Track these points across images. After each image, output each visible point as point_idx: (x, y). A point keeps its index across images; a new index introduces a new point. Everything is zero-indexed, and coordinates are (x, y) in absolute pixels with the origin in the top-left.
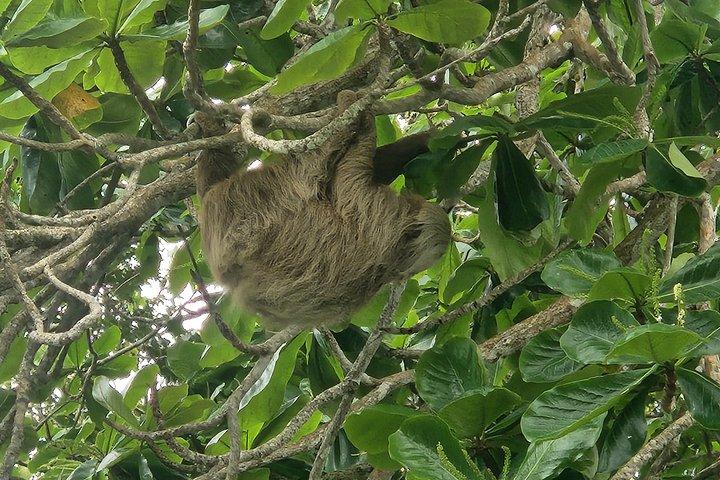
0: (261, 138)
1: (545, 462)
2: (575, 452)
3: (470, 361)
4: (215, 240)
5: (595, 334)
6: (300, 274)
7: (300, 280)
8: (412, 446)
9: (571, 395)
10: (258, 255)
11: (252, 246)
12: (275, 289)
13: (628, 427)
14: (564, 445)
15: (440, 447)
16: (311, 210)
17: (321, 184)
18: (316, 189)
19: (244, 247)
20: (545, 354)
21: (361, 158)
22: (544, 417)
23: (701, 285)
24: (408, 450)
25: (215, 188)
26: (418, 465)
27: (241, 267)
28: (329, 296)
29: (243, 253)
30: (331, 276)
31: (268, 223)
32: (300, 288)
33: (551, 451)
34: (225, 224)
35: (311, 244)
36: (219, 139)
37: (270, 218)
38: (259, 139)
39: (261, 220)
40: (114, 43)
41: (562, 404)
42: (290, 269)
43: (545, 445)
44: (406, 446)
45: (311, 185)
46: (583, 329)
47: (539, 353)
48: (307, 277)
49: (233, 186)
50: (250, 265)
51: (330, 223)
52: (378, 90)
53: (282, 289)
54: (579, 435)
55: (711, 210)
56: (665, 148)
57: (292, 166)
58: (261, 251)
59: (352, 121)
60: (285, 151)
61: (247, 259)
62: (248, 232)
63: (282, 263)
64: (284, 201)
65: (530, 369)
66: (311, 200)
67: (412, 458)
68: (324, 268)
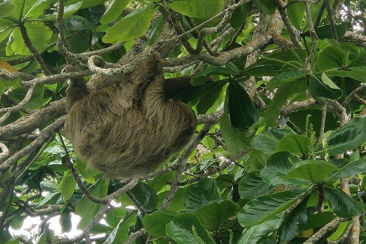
0: (99, 68)
1: (252, 238)
2: (268, 232)
3: (212, 191)
4: (77, 132)
5: (280, 170)
6: (123, 151)
7: (124, 154)
8: (179, 230)
9: (266, 202)
10: (101, 141)
11: (97, 136)
12: (111, 159)
13: (297, 218)
14: (262, 228)
15: (193, 228)
16: (129, 116)
17: (134, 101)
18: (131, 103)
19: (94, 137)
20: (253, 184)
21: (158, 88)
22: (251, 214)
23: (339, 145)
24: (177, 232)
25: (76, 104)
26: (183, 240)
27: (91, 147)
28: (139, 162)
29: (93, 140)
30: (140, 152)
31: (105, 123)
32: (123, 158)
33: (255, 231)
34: (82, 124)
35: (128, 134)
36: (77, 73)
37: (107, 120)
38: (97, 68)
39: (102, 121)
40: (21, 25)
41: (261, 207)
42: (118, 149)
43: (252, 229)
44: (175, 230)
45: (128, 101)
46: (273, 167)
47: (249, 183)
48: (128, 152)
49: (86, 102)
50: (97, 147)
51: (141, 123)
52: (162, 40)
53: (114, 159)
54: (271, 223)
55: (346, 116)
56: (319, 76)
57: (118, 91)
58: (101, 139)
59: (147, 57)
60: (111, 74)
61: (94, 143)
62: (95, 128)
63: (114, 145)
64: (114, 110)
65: (244, 192)
66: (129, 109)
67: (179, 236)
68: (136, 147)
